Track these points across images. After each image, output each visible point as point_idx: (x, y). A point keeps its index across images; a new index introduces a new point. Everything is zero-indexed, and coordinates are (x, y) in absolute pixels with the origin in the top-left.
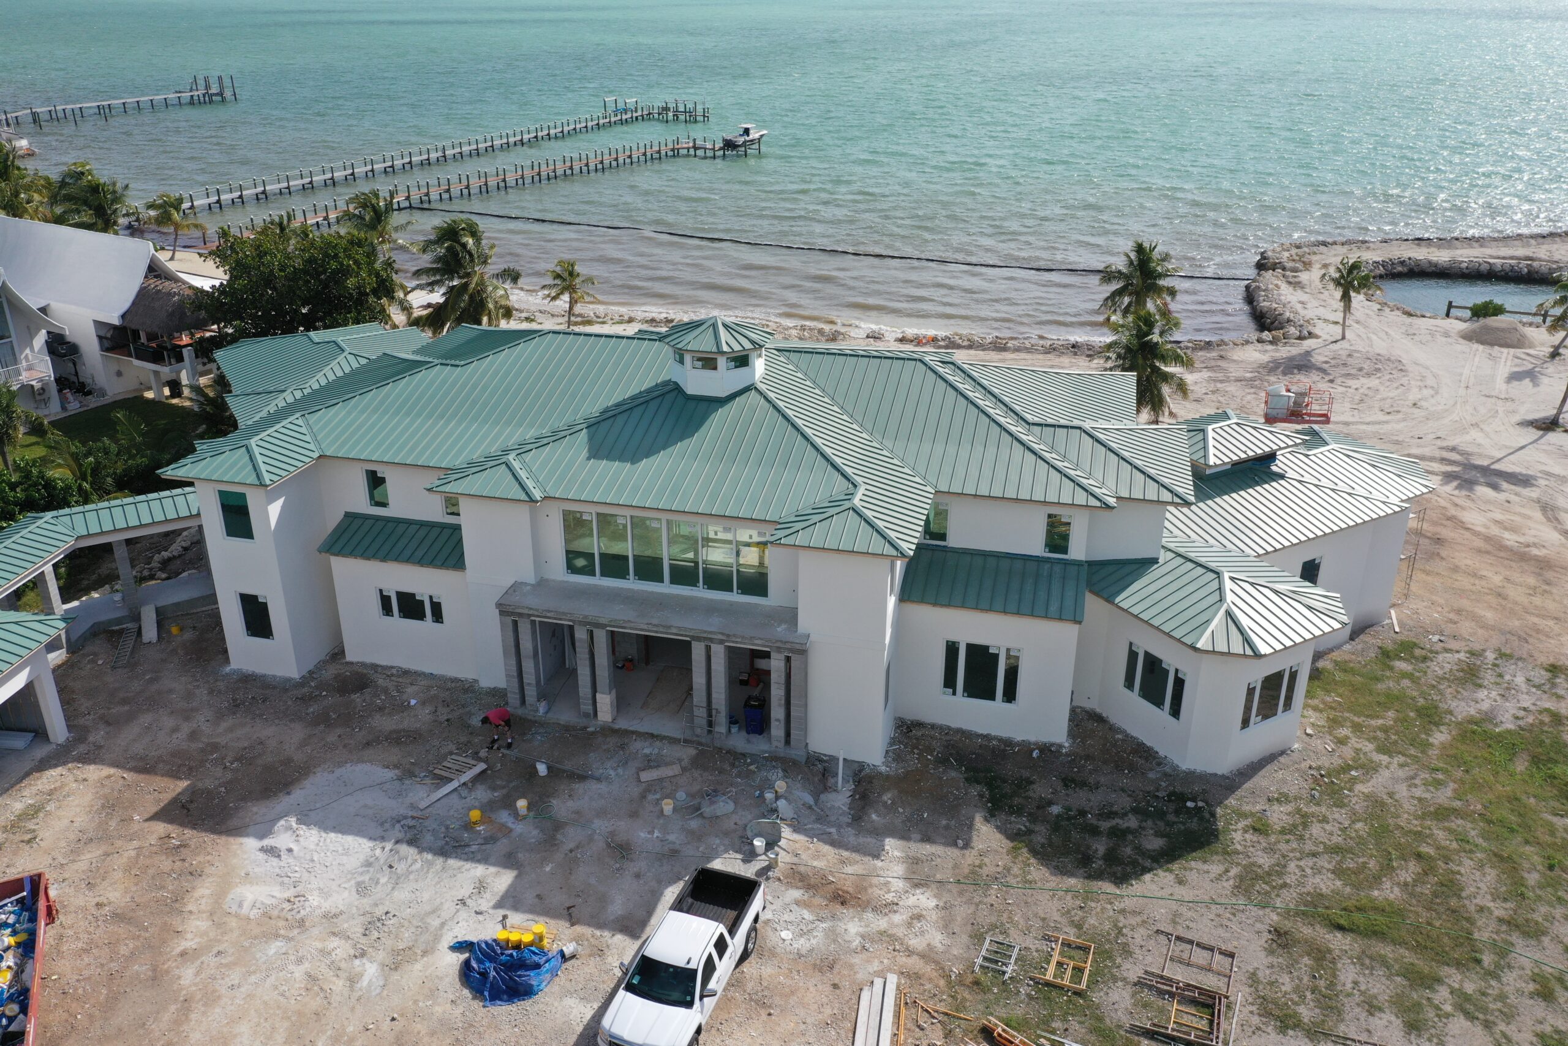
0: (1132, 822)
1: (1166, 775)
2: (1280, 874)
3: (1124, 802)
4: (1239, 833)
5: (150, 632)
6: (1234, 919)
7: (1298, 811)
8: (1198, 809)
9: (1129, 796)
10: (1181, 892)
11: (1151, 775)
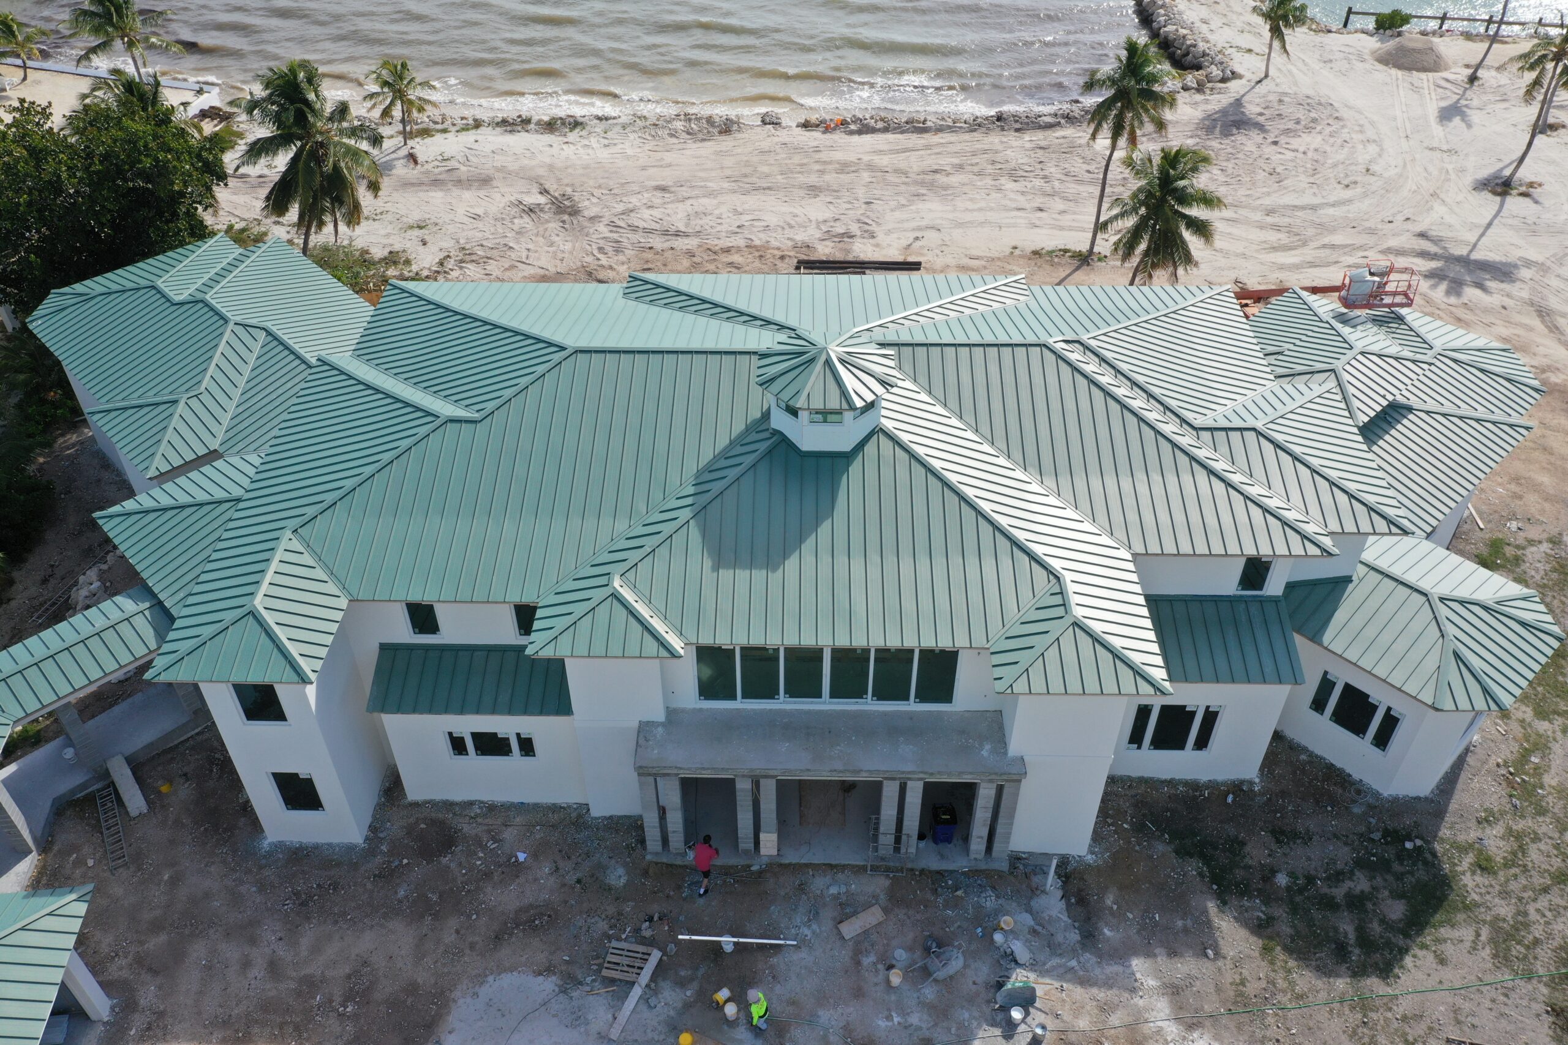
0: (1361, 883)
1: (1371, 807)
2: (1527, 925)
3: (1343, 855)
4: (1468, 874)
5: (135, 800)
6: (1509, 1002)
7: (1510, 831)
8: (1418, 849)
9: (1346, 844)
10: (1448, 974)
11: (1357, 810)
